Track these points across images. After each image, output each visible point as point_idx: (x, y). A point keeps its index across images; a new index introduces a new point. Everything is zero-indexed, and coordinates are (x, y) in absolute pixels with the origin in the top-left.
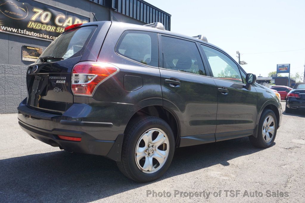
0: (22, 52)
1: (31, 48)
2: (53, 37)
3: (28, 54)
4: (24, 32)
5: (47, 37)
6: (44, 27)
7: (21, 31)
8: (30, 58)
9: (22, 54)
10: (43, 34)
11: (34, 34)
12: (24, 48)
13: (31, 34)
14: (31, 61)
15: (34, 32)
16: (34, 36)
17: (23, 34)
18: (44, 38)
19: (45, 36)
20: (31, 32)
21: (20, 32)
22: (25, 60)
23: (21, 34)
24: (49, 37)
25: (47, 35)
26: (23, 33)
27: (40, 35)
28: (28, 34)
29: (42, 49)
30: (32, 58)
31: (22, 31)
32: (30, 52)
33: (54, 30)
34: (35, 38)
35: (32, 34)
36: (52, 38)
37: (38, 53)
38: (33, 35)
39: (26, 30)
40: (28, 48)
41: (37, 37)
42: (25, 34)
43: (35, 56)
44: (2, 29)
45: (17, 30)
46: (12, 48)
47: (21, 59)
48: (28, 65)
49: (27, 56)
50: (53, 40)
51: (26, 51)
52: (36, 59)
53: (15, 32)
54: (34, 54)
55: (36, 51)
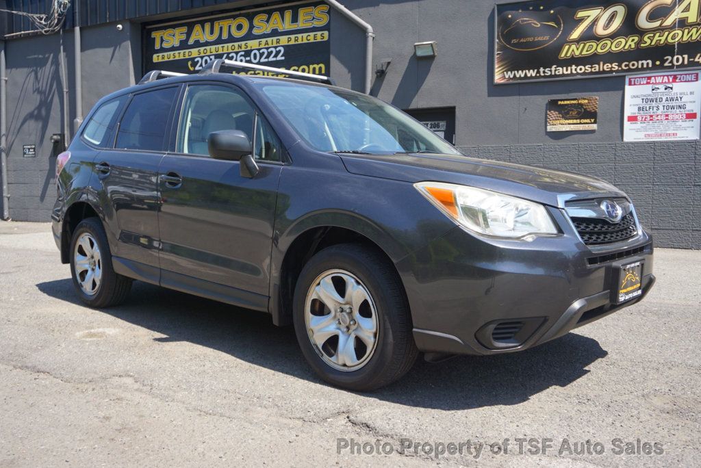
0: (546, 114)
1: (568, 102)
2: (629, 62)
3: (561, 116)
4: (551, 71)
5: (612, 67)
6: (604, 46)
7: (544, 72)
8: (566, 124)
9: (546, 118)
10: (601, 63)
11: (576, 70)
12: (553, 105)
13: (569, 72)
14: (568, 129)
15: (577, 66)
16: (578, 74)
17: (551, 76)
18: (604, 72)
19: (607, 67)
20: (569, 68)
21: (542, 74)
22: (554, 130)
23: (545, 77)
24: (620, 66)
25: (611, 64)
26: (549, 73)
27: (591, 68)
28: (561, 73)
29: (597, 98)
30: (569, 124)
31: (547, 70)
32: (565, 112)
33: (633, 46)
34: (579, 77)
35: (571, 69)
36: (626, 66)
37: (585, 110)
38: (574, 72)
39: (555, 66)
40: (559, 103)
41: (584, 73)
42: (556, 76)
43: (576, 119)
44: (507, 77)
45: (536, 70)
46: (526, 109)
47: (544, 129)
48: (560, 141)
49: (558, 122)
50: (630, 70)
51: (555, 111)
52: (580, 123)
53: (531, 78)
54: (574, 113)
55: (581, 105)
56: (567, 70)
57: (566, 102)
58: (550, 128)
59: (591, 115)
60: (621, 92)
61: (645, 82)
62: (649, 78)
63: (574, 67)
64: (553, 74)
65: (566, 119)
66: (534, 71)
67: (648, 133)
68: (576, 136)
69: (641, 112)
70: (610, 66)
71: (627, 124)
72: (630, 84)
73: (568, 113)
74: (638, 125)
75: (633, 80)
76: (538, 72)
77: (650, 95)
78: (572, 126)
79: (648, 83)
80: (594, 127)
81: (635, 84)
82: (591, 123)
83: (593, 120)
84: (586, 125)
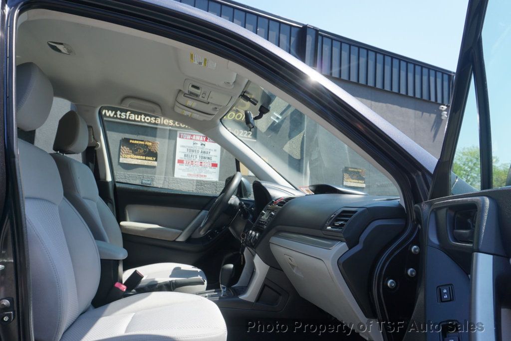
0: (120, 148)
1: (137, 142)
3: (131, 151)
4: (126, 115)
7: (120, 115)
8: (135, 159)
9: (120, 151)
10: (162, 118)
11: (144, 119)
12: (126, 142)
14: (136, 163)
15: (145, 116)
16: (145, 122)
17: (125, 119)
18: (164, 125)
19: (166, 122)
20: (140, 116)
21: (119, 117)
22: (125, 162)
23: (120, 119)
24: (174, 123)
26: (124, 117)
27: (155, 120)
28: (133, 119)
29: (158, 142)
30: (137, 159)
31: (123, 114)
32: (135, 149)
34: (146, 124)
35: (141, 118)
36: (178, 124)
37: (150, 150)
39: (129, 112)
40: (131, 141)
41: (150, 123)
42: (129, 120)
43: (143, 156)
45: (114, 112)
47: (117, 160)
48: (129, 171)
49: (129, 156)
50: (180, 127)
51: (127, 147)
52: (145, 160)
53: (109, 117)
54: (142, 151)
55: (147, 146)
56: (138, 118)
57: (136, 142)
58: (122, 160)
59: (153, 155)
60: (174, 141)
61: (189, 138)
62: (192, 135)
63: (143, 116)
64: (127, 118)
65: (135, 155)
66: (112, 112)
67: (189, 173)
68: (141, 169)
69: (186, 158)
70: (168, 122)
71: (177, 164)
72: (180, 137)
73: (136, 150)
74: (184, 167)
75: (182, 135)
76: (116, 114)
77: (192, 147)
78: (139, 161)
79: (191, 139)
80: (155, 164)
81: (183, 138)
82: (153, 161)
83: (154, 159)
84: (150, 162)
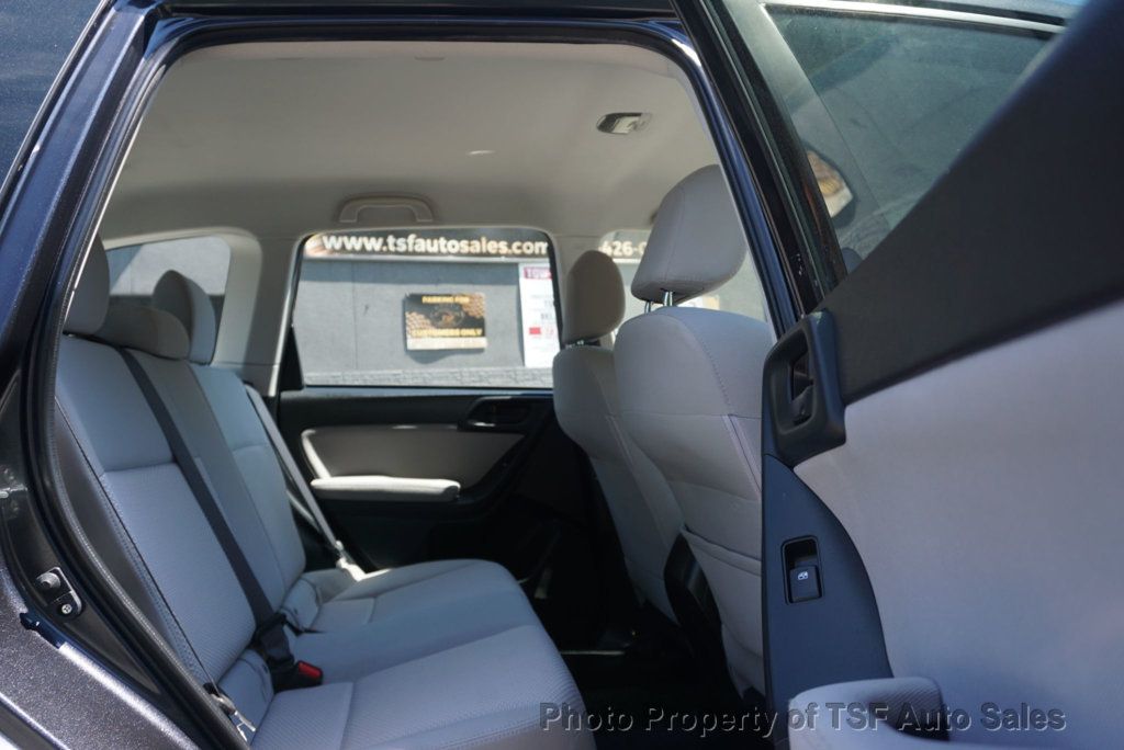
0: (404, 318)
1: (438, 300)
2: (522, 242)
3: (429, 322)
4: (407, 244)
5: (499, 249)
7: (396, 245)
8: (438, 336)
9: (404, 325)
10: (484, 240)
11: (446, 246)
12: (414, 302)
13: (435, 249)
14: (441, 346)
15: (448, 240)
16: (449, 253)
17: (406, 253)
18: (488, 254)
19: (492, 246)
20: (435, 242)
21: (392, 248)
22: (419, 347)
23: (397, 253)
24: (510, 247)
25: (498, 243)
26: (404, 248)
27: (470, 245)
28: (423, 249)
29: (483, 295)
30: (444, 337)
31: (400, 241)
32: (436, 315)
34: (452, 258)
35: (439, 246)
36: (518, 248)
37: (467, 313)
38: (444, 250)
39: (413, 236)
40: (425, 300)
41: (459, 254)
42: (414, 253)
43: (455, 328)
44: (328, 246)
45: (380, 240)
46: (367, 308)
47: (402, 345)
48: (430, 365)
49: (425, 332)
50: (523, 255)
51: (419, 313)
52: (461, 336)
53: (373, 252)
54: (450, 319)
55: (459, 306)
56: (432, 245)
57: (435, 300)
58: (413, 344)
59: (476, 323)
60: (514, 288)
61: (545, 275)
63: (442, 241)
64: (411, 249)
65: (438, 327)
66: (377, 241)
68: (455, 358)
69: (545, 320)
70: (496, 246)
71: (527, 339)
72: (526, 277)
73: (439, 318)
74: (543, 342)
75: (529, 271)
76: (385, 244)
78: (448, 340)
79: (550, 277)
80: (482, 342)
81: (532, 278)
82: (477, 336)
83: (479, 331)
84: (471, 339)
